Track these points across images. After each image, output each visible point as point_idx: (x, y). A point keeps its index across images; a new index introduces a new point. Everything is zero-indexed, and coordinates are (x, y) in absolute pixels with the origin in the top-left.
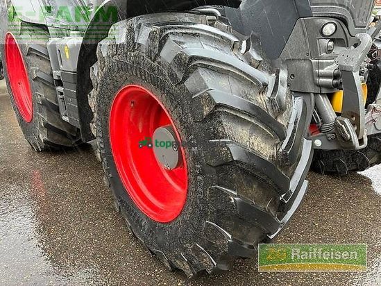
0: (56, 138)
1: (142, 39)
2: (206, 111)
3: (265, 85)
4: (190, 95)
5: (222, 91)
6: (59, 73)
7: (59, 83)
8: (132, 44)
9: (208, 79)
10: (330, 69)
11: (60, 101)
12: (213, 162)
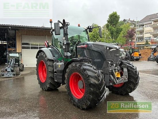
0: (51, 86)
1: (78, 65)
2: (87, 76)
3: (96, 72)
4: (85, 74)
5: (89, 73)
6: (56, 70)
7: (56, 72)
8: (76, 66)
9: (88, 72)
10: (111, 70)
11: (55, 77)
12: (89, 84)
